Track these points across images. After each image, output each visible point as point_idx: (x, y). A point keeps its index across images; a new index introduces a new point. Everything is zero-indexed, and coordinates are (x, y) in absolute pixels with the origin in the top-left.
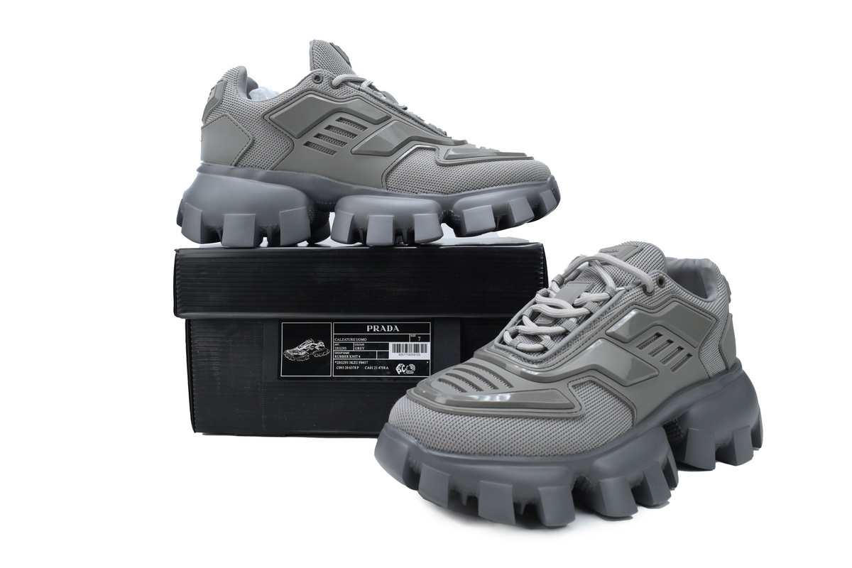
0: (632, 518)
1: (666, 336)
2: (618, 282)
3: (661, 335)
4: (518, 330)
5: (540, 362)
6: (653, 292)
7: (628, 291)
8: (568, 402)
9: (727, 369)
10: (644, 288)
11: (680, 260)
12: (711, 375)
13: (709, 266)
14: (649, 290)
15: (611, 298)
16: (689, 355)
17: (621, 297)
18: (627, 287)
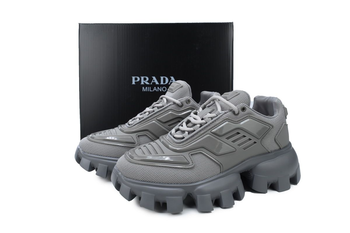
0: (211, 212)
1: (242, 133)
2: (222, 109)
3: (240, 133)
4: (179, 128)
5: (180, 143)
6: (238, 114)
7: (226, 113)
8: (187, 161)
9: (280, 149)
10: (234, 112)
11: (268, 97)
12: (270, 151)
13: (276, 101)
14: (236, 113)
15: (217, 116)
16: (255, 143)
17: (221, 116)
18: (225, 111)
